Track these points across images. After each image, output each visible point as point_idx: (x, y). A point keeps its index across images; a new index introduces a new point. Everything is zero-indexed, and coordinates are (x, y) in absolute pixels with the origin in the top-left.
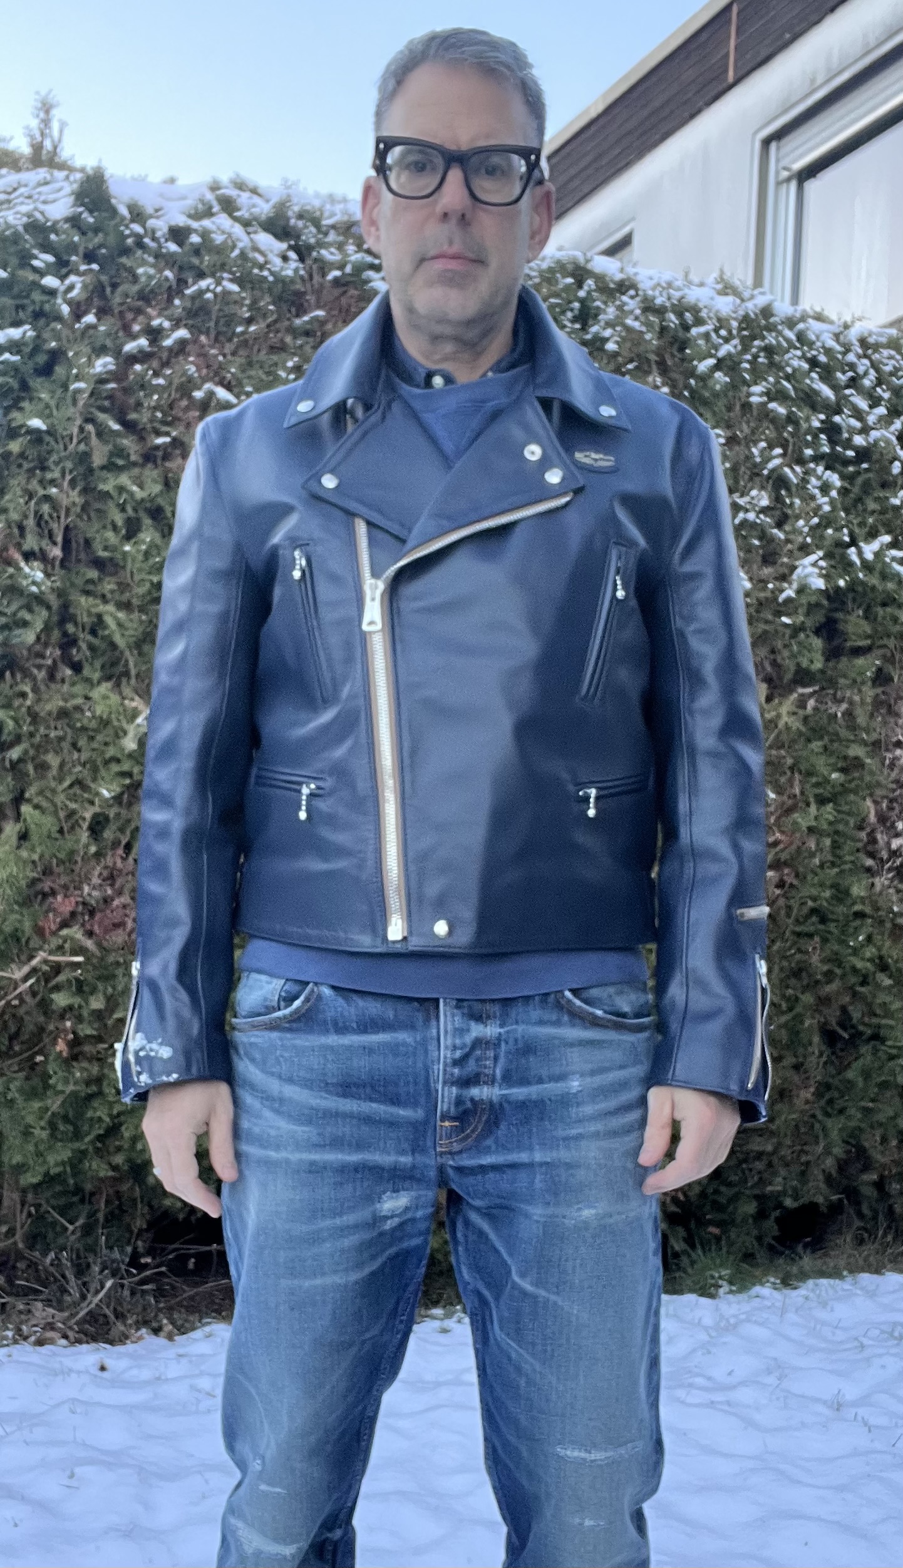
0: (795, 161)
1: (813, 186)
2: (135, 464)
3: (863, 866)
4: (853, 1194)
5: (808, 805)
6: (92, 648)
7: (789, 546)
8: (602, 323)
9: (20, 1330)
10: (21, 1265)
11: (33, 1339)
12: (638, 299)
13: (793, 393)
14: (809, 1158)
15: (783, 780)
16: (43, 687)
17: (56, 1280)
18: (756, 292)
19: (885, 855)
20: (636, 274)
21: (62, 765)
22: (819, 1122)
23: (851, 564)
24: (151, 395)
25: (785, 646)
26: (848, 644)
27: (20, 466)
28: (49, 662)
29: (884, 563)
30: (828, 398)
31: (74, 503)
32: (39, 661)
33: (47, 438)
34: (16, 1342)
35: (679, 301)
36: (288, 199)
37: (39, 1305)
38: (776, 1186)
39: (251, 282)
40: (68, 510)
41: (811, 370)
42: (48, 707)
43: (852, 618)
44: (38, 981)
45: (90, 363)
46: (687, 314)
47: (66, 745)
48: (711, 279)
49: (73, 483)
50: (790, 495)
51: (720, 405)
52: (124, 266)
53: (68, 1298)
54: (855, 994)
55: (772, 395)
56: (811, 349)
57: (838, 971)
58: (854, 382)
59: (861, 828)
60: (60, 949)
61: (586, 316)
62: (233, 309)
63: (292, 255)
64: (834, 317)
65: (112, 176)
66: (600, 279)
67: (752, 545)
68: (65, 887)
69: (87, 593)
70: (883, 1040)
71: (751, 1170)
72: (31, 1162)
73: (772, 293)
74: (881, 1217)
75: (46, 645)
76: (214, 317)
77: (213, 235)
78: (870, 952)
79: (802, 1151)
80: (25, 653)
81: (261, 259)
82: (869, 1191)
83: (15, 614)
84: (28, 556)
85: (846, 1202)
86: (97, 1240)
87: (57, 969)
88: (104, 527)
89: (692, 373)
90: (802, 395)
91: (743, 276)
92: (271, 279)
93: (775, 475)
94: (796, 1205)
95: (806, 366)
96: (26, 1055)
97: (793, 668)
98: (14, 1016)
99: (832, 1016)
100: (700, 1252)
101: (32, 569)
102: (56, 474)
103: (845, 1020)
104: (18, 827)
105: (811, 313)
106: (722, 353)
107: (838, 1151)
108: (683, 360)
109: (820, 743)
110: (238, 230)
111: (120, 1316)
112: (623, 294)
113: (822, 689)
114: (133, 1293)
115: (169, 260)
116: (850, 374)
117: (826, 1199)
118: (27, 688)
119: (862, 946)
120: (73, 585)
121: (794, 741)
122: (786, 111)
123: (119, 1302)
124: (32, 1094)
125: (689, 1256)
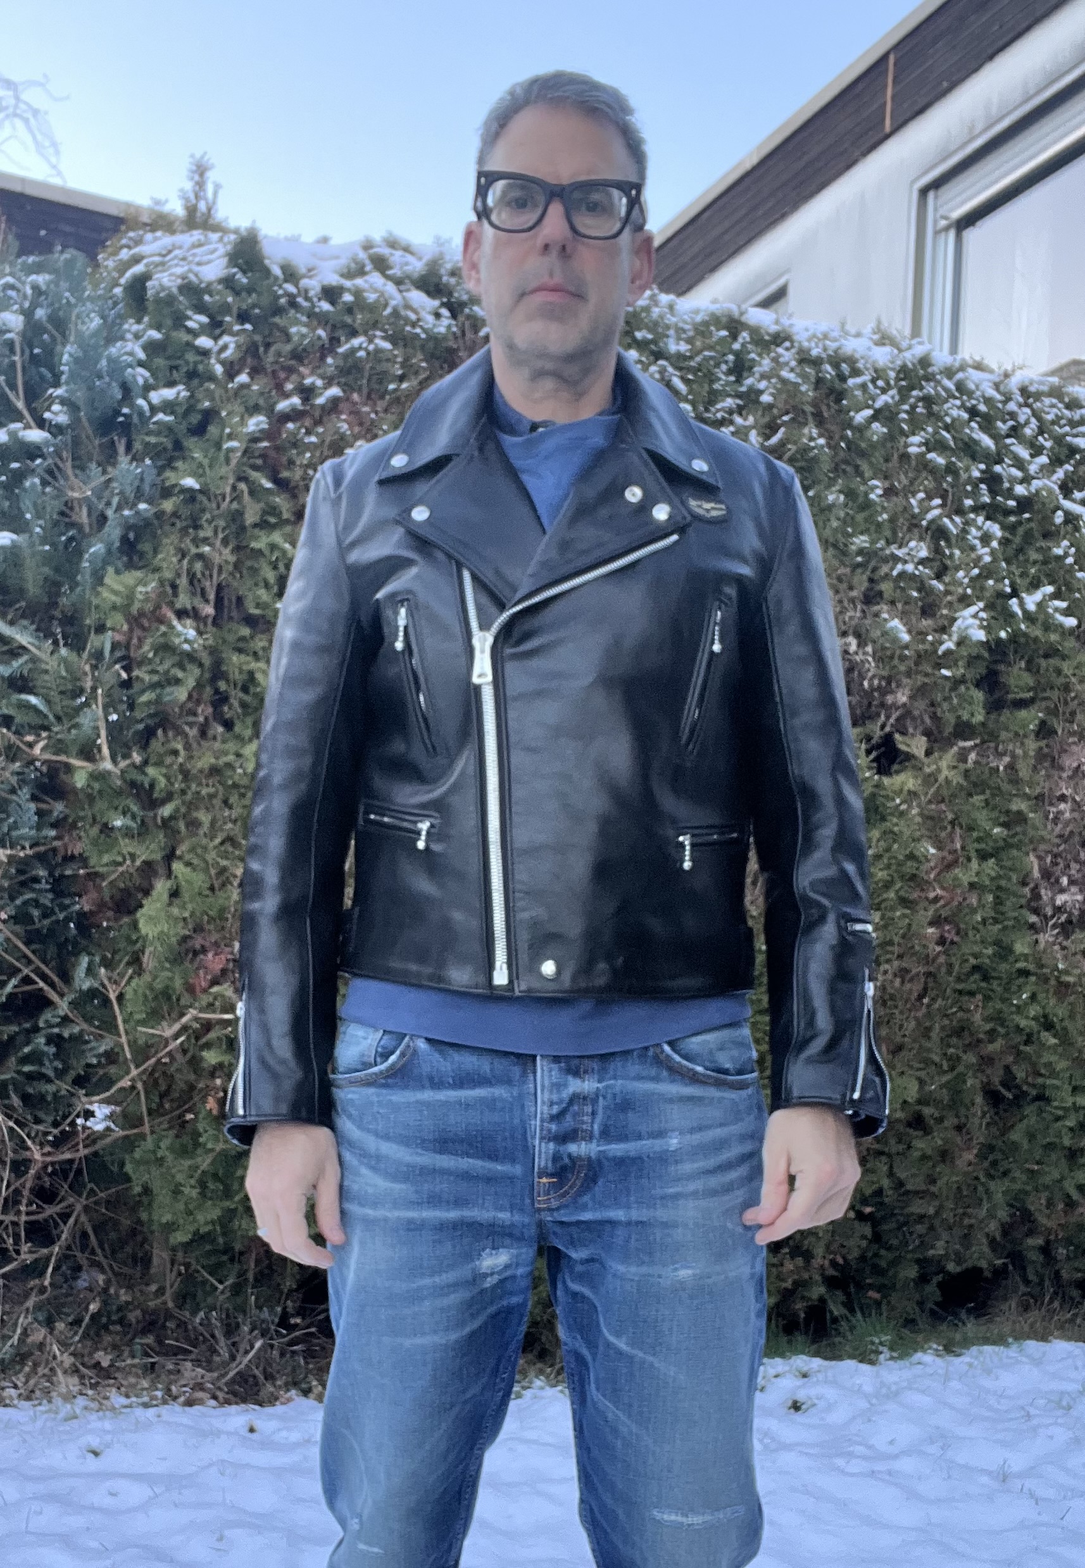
0: (953, 210)
1: (973, 236)
2: (287, 521)
3: (1026, 922)
4: (1017, 1258)
5: (969, 860)
6: (244, 705)
7: (949, 598)
8: (757, 376)
9: (169, 1390)
10: (170, 1324)
11: (182, 1399)
12: (793, 351)
13: (952, 443)
14: (973, 1221)
15: (943, 834)
16: (195, 745)
17: (205, 1340)
18: (914, 342)
19: (1049, 911)
20: (791, 325)
21: (213, 823)
22: (983, 1184)
23: (1013, 615)
24: (303, 453)
25: (945, 699)
26: (1011, 696)
27: (173, 525)
28: (201, 719)
29: (1047, 613)
30: (988, 448)
31: (226, 562)
32: (191, 719)
33: (200, 497)
34: (165, 1402)
35: (836, 352)
36: (441, 256)
37: (189, 1365)
38: (939, 1249)
39: (404, 339)
40: (220, 568)
41: (970, 420)
42: (200, 765)
43: (1015, 670)
44: (188, 1038)
45: (243, 422)
46: (844, 366)
47: (217, 802)
48: (868, 330)
49: (225, 542)
50: (949, 546)
51: (878, 457)
52: (276, 325)
53: (217, 1359)
54: (1019, 1053)
55: (929, 446)
56: (970, 397)
57: (1001, 1030)
58: (1015, 431)
59: (1024, 884)
60: (210, 1007)
61: (741, 368)
62: (385, 366)
63: (445, 312)
64: (994, 366)
65: (266, 237)
66: (755, 331)
67: (910, 597)
68: (216, 944)
69: (240, 651)
70: (1048, 1100)
71: (911, 1233)
72: (181, 1221)
73: (930, 342)
74: (1047, 1283)
75: (198, 702)
76: (366, 374)
77: (366, 294)
78: (1034, 1010)
79: (964, 1214)
80: (177, 710)
81: (413, 317)
82: (1034, 1256)
83: (167, 672)
84: (181, 614)
85: (1011, 1267)
86: (246, 1299)
87: (208, 1026)
88: (256, 585)
89: (849, 424)
90: (961, 445)
91: (900, 325)
92: (423, 336)
93: (933, 527)
94: (958, 1269)
95: (966, 416)
96: (177, 1112)
97: (953, 721)
98: (164, 1073)
99: (996, 1077)
100: (859, 1315)
101: (184, 626)
102: (207, 532)
103: (1009, 1080)
104: (169, 884)
105: (970, 362)
106: (879, 404)
107: (1003, 1214)
108: (840, 411)
109: (982, 797)
110: (390, 288)
111: (269, 1377)
112: (778, 345)
113: (983, 742)
114: (282, 1355)
115: (321, 319)
116: (1011, 423)
117: (990, 1264)
118: (180, 747)
119: (1026, 1004)
120: (224, 641)
121: (954, 796)
122: (944, 160)
123: (269, 1363)
124: (184, 1152)
125: (848, 1320)
